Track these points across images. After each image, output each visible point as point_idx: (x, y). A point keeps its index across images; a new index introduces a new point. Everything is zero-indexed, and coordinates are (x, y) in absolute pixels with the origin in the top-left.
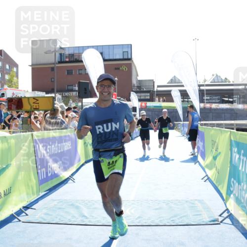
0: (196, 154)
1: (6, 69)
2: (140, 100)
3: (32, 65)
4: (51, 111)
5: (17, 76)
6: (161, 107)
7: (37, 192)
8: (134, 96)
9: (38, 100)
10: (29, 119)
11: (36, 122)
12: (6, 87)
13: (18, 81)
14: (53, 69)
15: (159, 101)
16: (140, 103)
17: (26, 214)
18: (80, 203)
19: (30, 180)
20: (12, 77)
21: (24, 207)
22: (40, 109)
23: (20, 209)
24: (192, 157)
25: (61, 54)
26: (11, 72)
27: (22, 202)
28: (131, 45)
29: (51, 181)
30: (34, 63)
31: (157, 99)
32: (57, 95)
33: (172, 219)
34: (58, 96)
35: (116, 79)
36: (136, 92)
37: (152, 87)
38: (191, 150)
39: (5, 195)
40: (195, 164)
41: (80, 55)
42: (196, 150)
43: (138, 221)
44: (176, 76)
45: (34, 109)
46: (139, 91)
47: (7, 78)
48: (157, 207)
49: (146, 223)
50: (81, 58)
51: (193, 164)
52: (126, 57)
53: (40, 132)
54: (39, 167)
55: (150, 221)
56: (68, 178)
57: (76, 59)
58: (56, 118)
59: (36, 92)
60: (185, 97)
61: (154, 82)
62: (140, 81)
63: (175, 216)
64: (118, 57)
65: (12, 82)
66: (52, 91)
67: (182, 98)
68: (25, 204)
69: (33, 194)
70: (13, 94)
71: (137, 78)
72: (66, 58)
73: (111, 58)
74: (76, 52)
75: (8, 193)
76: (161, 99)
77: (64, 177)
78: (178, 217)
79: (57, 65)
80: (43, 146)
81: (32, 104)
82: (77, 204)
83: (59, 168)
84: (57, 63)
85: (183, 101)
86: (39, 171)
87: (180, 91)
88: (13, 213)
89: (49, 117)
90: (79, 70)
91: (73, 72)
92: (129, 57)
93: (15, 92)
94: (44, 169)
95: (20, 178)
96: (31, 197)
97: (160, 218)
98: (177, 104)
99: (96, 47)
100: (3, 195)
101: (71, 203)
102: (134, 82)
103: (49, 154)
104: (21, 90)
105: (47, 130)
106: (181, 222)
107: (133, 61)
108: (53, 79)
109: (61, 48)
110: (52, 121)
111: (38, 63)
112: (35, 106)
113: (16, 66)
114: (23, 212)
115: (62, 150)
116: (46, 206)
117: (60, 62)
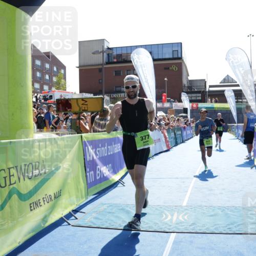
0: (252, 158)
1: (54, 71)
2: (191, 101)
3: (79, 67)
4: (101, 112)
5: (65, 78)
6: (213, 108)
7: (86, 196)
8: (185, 97)
9: (86, 102)
10: (78, 121)
11: (85, 124)
12: (53, 89)
13: (65, 83)
14: (100, 70)
15: (211, 102)
16: (191, 104)
17: (75, 217)
18: (130, 208)
19: (79, 182)
20: (60, 79)
21: (73, 211)
22: (89, 110)
23: (70, 213)
24: (248, 161)
25: (108, 55)
26: (59, 74)
27: (71, 205)
28: (181, 43)
29: (100, 184)
30: (81, 64)
31: (209, 100)
32: (105, 96)
33: (228, 227)
34: (107, 98)
35: (166, 79)
36: (187, 93)
37: (204, 87)
38: (247, 153)
39: (55, 197)
40: (252, 168)
41: (128, 55)
42: (252, 154)
43: (191, 227)
44: (229, 75)
45: (83, 110)
46: (190, 91)
47: (55, 80)
48: (212, 213)
49: (200, 230)
50: (130, 58)
51: (250, 168)
52: (175, 56)
53: (89, 133)
54: (88, 170)
55: (205, 228)
56: (118, 181)
57: (124, 59)
58: (106, 120)
59: (84, 94)
60: (239, 98)
61: (206, 82)
62: (191, 81)
63: (232, 224)
64: (167, 56)
65: (59, 84)
66: (100, 93)
67: (236, 99)
68: (74, 207)
69: (82, 198)
70: (61, 96)
71: (187, 78)
72: (114, 58)
73: (160, 57)
74: (124, 52)
75: (58, 196)
76: (213, 100)
77: (113, 180)
78: (235, 225)
79: (105, 66)
80: (92, 149)
81: (81, 106)
82: (128, 209)
83: (109, 171)
84: (105, 64)
85: (237, 102)
86: (88, 174)
87: (234, 91)
88: (62, 216)
89: (99, 119)
90: (127, 71)
91: (121, 72)
92: (180, 56)
93: (63, 94)
94: (92, 172)
95: (69, 181)
96: (80, 200)
97: (215, 225)
98: (231, 104)
99: (145, 47)
100: (53, 198)
101: (121, 208)
102: (185, 82)
103: (98, 157)
104: (69, 92)
105: (96, 132)
106: (239, 231)
107: (183, 60)
108: (101, 81)
109: (108, 48)
110: (101, 122)
111: (86, 64)
112: (83, 107)
113: (64, 68)
114: (73, 215)
115: (112, 153)
116: (96, 210)
117: (108, 63)
